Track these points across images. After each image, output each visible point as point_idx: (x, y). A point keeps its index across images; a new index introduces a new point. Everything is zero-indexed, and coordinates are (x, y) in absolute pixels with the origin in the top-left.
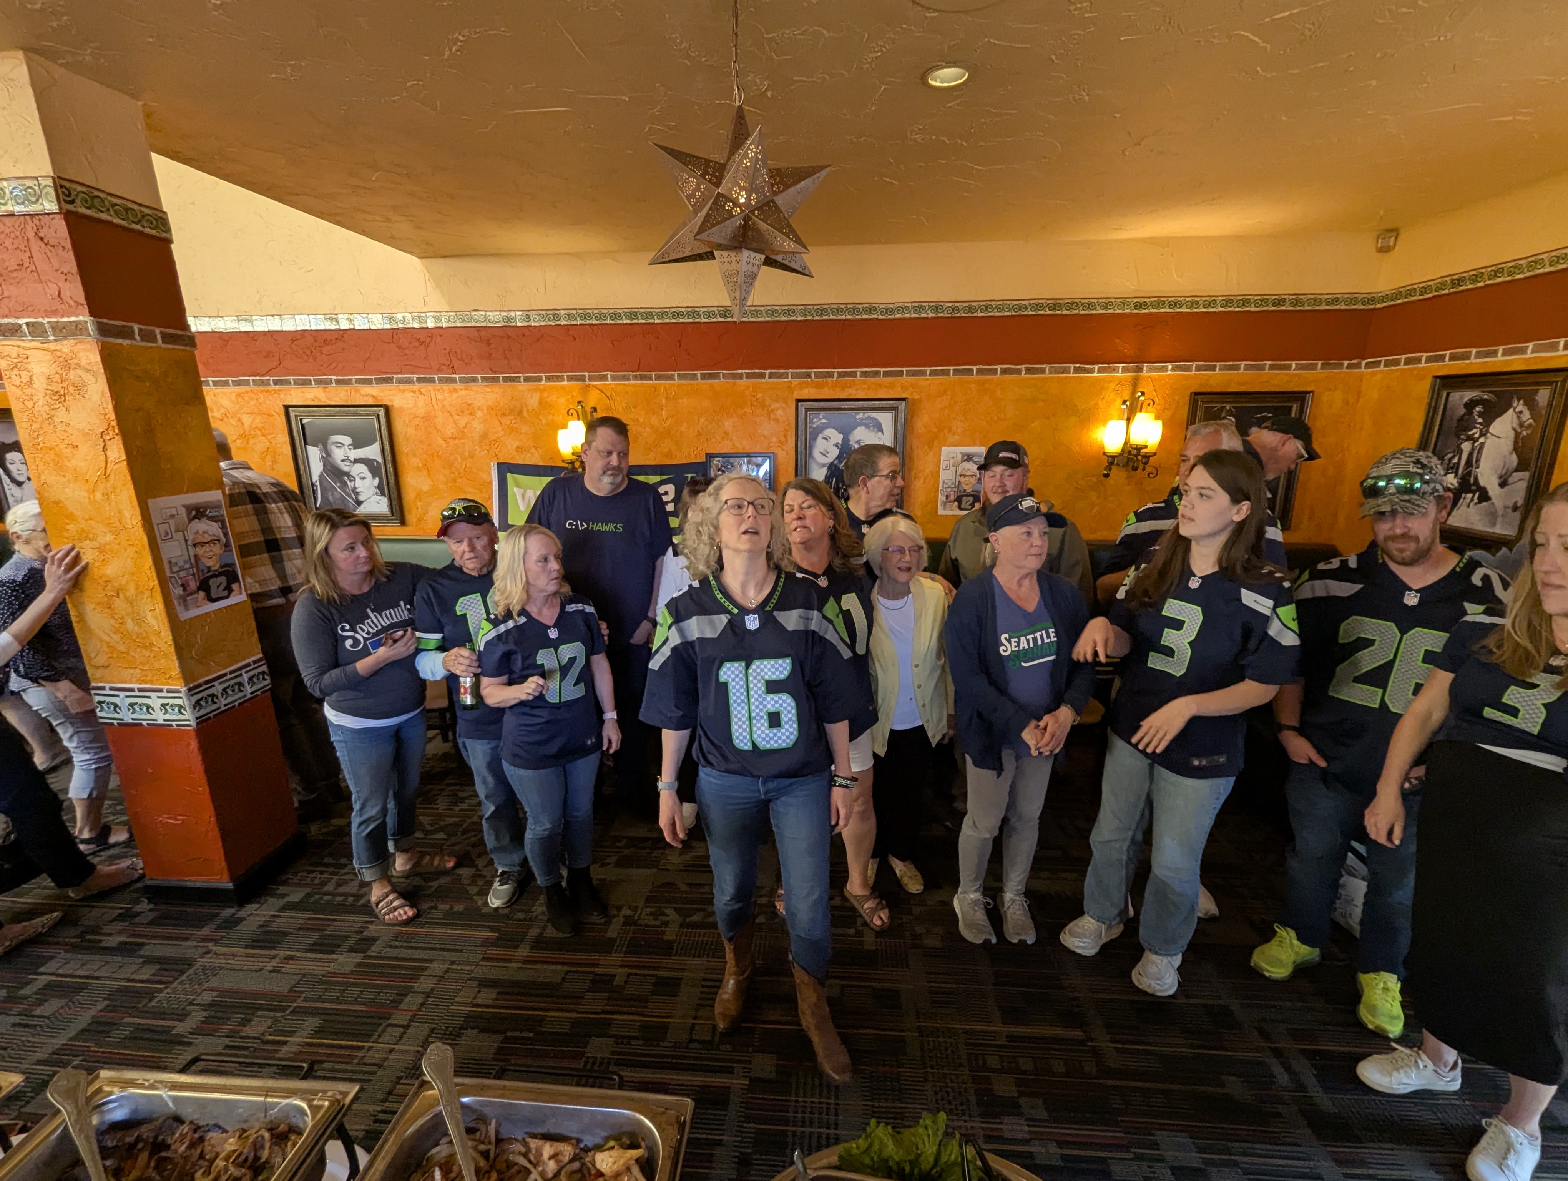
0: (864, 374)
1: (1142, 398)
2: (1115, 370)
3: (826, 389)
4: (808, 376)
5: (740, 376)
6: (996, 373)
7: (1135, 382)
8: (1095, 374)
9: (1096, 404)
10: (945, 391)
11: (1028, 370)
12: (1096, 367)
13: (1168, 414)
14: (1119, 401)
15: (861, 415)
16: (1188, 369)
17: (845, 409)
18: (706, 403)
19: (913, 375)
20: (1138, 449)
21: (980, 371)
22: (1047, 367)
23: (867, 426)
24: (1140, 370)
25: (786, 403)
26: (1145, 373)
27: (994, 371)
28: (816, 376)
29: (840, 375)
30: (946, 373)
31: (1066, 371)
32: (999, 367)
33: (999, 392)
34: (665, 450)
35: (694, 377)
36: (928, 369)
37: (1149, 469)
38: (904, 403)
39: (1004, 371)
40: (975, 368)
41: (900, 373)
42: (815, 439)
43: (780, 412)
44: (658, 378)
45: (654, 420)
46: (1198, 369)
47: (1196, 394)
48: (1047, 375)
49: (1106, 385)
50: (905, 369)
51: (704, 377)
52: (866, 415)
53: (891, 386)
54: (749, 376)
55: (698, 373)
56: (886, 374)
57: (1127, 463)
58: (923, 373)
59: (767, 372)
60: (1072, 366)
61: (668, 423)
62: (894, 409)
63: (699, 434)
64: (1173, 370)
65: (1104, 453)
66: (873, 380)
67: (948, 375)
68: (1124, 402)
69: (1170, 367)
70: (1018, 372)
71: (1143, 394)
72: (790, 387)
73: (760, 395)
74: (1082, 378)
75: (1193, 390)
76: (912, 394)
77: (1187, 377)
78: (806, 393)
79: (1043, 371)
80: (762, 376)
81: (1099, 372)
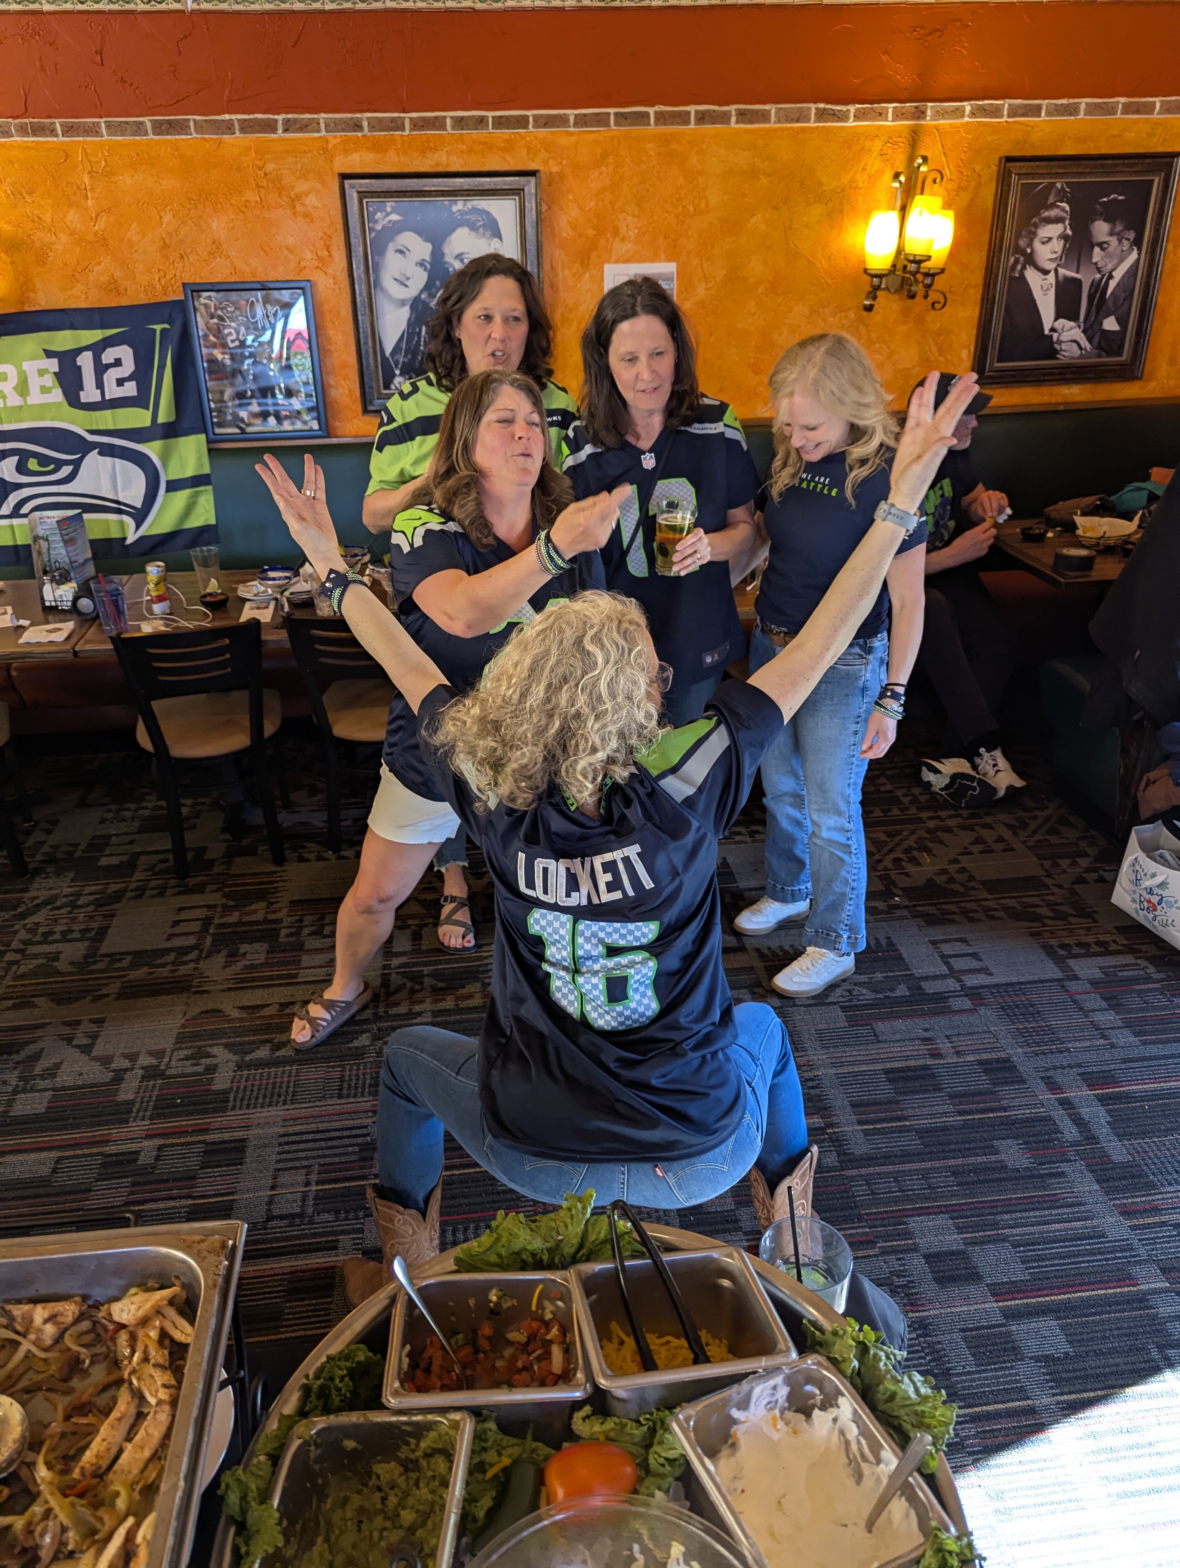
0: (459, 123)
1: (924, 169)
2: (882, 115)
3: (392, 153)
4: (358, 127)
5: (229, 128)
6: (688, 122)
7: (914, 137)
8: (851, 123)
9: (853, 180)
10: (604, 156)
11: (743, 116)
12: (852, 108)
13: (965, 197)
14: (889, 174)
15: (459, 205)
16: (996, 112)
17: (429, 193)
18: (170, 183)
19: (545, 125)
20: (918, 261)
21: (661, 118)
22: (772, 108)
23: (473, 228)
24: (920, 114)
25: (322, 183)
26: (928, 121)
27: (684, 118)
28: (372, 128)
29: (416, 125)
30: (601, 121)
31: (802, 117)
32: (692, 109)
33: (694, 159)
34: (104, 279)
35: (139, 129)
36: (571, 113)
37: (933, 296)
38: (533, 180)
39: (702, 118)
40: (651, 110)
41: (522, 122)
42: (382, 252)
43: (312, 201)
44: (69, 130)
45: (73, 218)
46: (1014, 112)
47: (1009, 159)
48: (772, 125)
49: (867, 144)
50: (530, 113)
51: (159, 129)
52: (470, 205)
53: (509, 147)
54: (246, 127)
55: (146, 120)
56: (499, 123)
57: (902, 286)
58: (562, 121)
59: (280, 117)
60: (813, 106)
61: (100, 226)
62: (517, 192)
63: (166, 246)
64: (973, 114)
65: (866, 271)
66: (476, 134)
67: (607, 124)
68: (897, 176)
69: (968, 109)
70: (724, 118)
71: (925, 159)
72: (325, 150)
73: (270, 167)
74: (828, 130)
75: (1003, 153)
76: (546, 162)
77: (995, 129)
78: (358, 162)
79: (764, 117)
80: (270, 127)
81: (857, 118)
